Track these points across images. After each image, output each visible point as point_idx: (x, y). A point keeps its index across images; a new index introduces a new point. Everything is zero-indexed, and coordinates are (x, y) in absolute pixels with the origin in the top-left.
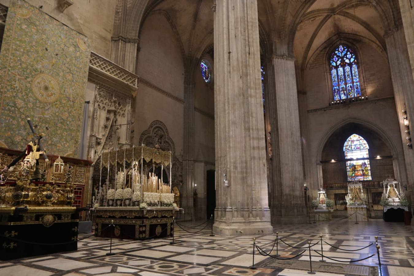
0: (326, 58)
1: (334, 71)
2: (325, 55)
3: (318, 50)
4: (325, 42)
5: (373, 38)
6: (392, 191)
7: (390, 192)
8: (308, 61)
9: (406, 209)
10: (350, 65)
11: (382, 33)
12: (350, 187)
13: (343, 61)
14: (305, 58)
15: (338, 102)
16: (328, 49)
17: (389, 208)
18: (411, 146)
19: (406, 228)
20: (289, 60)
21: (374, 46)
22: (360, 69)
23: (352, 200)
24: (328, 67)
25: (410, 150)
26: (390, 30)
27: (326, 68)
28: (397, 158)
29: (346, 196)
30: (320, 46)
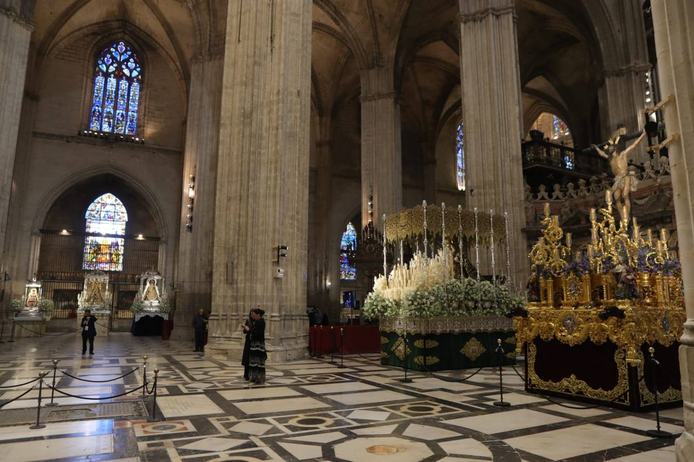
0: (91, 51)
1: (100, 80)
2: (92, 46)
3: (82, 31)
4: (98, 23)
5: (173, 53)
6: (151, 290)
7: (148, 291)
8: (57, 44)
9: (166, 317)
10: (130, 80)
11: (188, 54)
12: (90, 279)
13: (119, 69)
14: (52, 33)
15: (96, 134)
16: (99, 38)
17: (143, 315)
18: (190, 228)
19: (164, 344)
20: (20, 24)
21: (172, 65)
22: (143, 93)
23: (88, 301)
24: (91, 68)
25: (189, 233)
26: (201, 54)
27: (88, 68)
28: (166, 242)
29: (79, 295)
30: (86, 26)
